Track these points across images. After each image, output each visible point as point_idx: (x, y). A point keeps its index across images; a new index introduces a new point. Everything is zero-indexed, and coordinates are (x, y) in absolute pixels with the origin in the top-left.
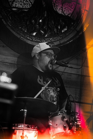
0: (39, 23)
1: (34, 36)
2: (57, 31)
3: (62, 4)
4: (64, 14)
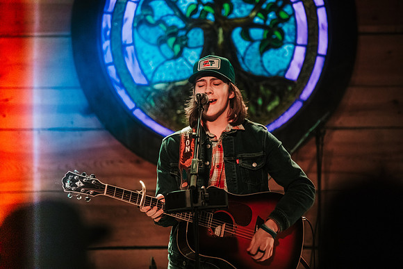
2: (257, 109)
3: (262, 54)
4: (265, 74)
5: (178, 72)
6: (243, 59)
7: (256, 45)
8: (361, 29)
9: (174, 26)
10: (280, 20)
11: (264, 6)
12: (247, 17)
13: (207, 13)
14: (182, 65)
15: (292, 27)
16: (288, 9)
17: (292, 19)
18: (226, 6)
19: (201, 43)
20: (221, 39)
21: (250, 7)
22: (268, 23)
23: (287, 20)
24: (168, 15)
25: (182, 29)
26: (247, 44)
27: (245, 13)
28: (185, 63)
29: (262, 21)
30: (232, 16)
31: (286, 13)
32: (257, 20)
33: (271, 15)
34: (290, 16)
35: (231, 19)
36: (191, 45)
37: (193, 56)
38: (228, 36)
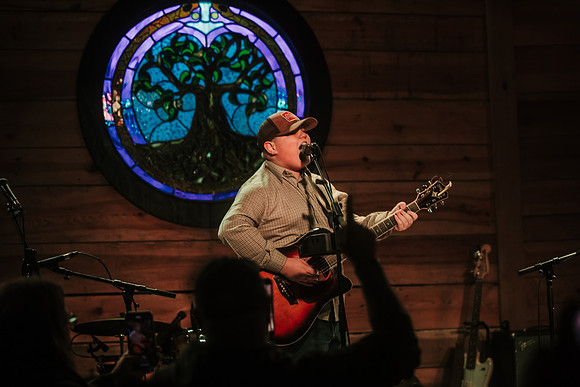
0: (207, 159)
1: (199, 184)
2: (245, 166)
3: (248, 116)
4: (252, 134)
5: (173, 133)
6: (232, 121)
7: (243, 109)
8: (335, 94)
9: (169, 91)
10: (263, 87)
11: (249, 74)
12: (235, 83)
13: (199, 79)
14: (177, 126)
15: (274, 92)
16: (270, 77)
17: (274, 86)
18: (216, 73)
19: (194, 107)
20: (212, 103)
21: (238, 74)
22: (253, 89)
23: (269, 87)
24: (163, 81)
25: (177, 94)
26: (235, 107)
27: (233, 80)
28: (179, 124)
29: (247, 87)
30: (221, 82)
31: (268, 80)
32: (243, 86)
33: (255, 82)
34: (271, 84)
35: (220, 85)
36: (184, 108)
37: (187, 118)
38: (218, 100)
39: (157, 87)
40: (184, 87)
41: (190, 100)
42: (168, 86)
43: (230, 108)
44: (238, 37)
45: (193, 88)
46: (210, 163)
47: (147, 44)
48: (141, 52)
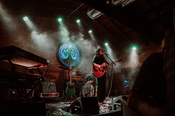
3: (74, 57)
4: (74, 59)
5: (66, 58)
6: (72, 58)
12: (73, 53)
30: (71, 53)
33: (75, 54)
37: (67, 56)
38: (71, 55)
39: (65, 52)
40: (67, 53)
41: (68, 54)
42: (66, 52)
43: (72, 56)
44: (73, 48)
45: (68, 53)
46: (69, 62)
47: (64, 47)
48: (63, 48)
